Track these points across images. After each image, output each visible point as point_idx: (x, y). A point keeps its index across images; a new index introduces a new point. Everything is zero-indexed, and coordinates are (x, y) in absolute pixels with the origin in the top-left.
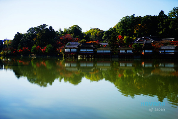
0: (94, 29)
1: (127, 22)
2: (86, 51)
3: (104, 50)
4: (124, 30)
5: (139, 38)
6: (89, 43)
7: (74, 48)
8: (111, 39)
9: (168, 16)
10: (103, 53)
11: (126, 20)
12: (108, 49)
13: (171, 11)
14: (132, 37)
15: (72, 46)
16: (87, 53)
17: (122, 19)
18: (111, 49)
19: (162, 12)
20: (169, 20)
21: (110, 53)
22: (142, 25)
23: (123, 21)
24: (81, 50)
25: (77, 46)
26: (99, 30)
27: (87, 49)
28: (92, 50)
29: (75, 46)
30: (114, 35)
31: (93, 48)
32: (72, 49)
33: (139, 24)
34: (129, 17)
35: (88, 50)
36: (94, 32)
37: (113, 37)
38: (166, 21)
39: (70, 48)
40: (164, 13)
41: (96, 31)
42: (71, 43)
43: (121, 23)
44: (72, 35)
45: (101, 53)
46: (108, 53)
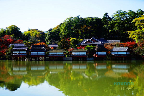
0: (33, 30)
1: (72, 23)
2: (37, 54)
3: (56, 52)
4: (69, 32)
5: (87, 40)
6: (38, 45)
7: (23, 50)
8: (62, 41)
9: (112, 18)
10: (56, 55)
11: (70, 21)
12: (61, 51)
13: (115, 14)
14: (78, 39)
15: (21, 48)
16: (37, 56)
17: (66, 20)
18: (64, 51)
19: (106, 14)
20: (114, 22)
21: (63, 55)
22: (88, 26)
23: (68, 22)
24: (32, 53)
25: (27, 48)
26: (39, 31)
27: (38, 51)
28: (44, 53)
29: (24, 48)
30: (64, 36)
31: (44, 50)
32: (21, 51)
33: (85, 26)
34: (74, 18)
35: (39, 53)
36: (33, 33)
37: (63, 38)
38: (111, 23)
39: (19, 51)
40: (108, 15)
41: (36, 32)
42: (15, 45)
43: (66, 24)
44: (12, 36)
45: (53, 56)
46: (61, 55)
